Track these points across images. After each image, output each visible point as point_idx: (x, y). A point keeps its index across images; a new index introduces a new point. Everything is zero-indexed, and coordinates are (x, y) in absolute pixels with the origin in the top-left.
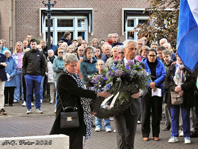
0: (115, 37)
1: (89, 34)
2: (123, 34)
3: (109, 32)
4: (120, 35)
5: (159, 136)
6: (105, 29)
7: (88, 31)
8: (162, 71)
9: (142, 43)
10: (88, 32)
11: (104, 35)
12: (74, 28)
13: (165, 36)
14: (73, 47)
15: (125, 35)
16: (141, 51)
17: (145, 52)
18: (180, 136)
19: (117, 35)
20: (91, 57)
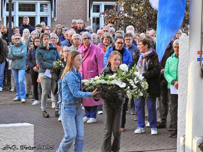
0: (81, 23)
1: (52, 20)
2: (88, 20)
3: (73, 18)
4: (85, 20)
5: (125, 126)
6: (69, 14)
7: (51, 16)
8: (129, 59)
9: (108, 30)
10: (51, 18)
11: (68, 21)
12: (37, 13)
13: (132, 23)
14: (36, 33)
15: (90, 21)
16: (103, 39)
17: (106, 40)
18: (146, 127)
19: (82, 21)
20: (47, 43)
